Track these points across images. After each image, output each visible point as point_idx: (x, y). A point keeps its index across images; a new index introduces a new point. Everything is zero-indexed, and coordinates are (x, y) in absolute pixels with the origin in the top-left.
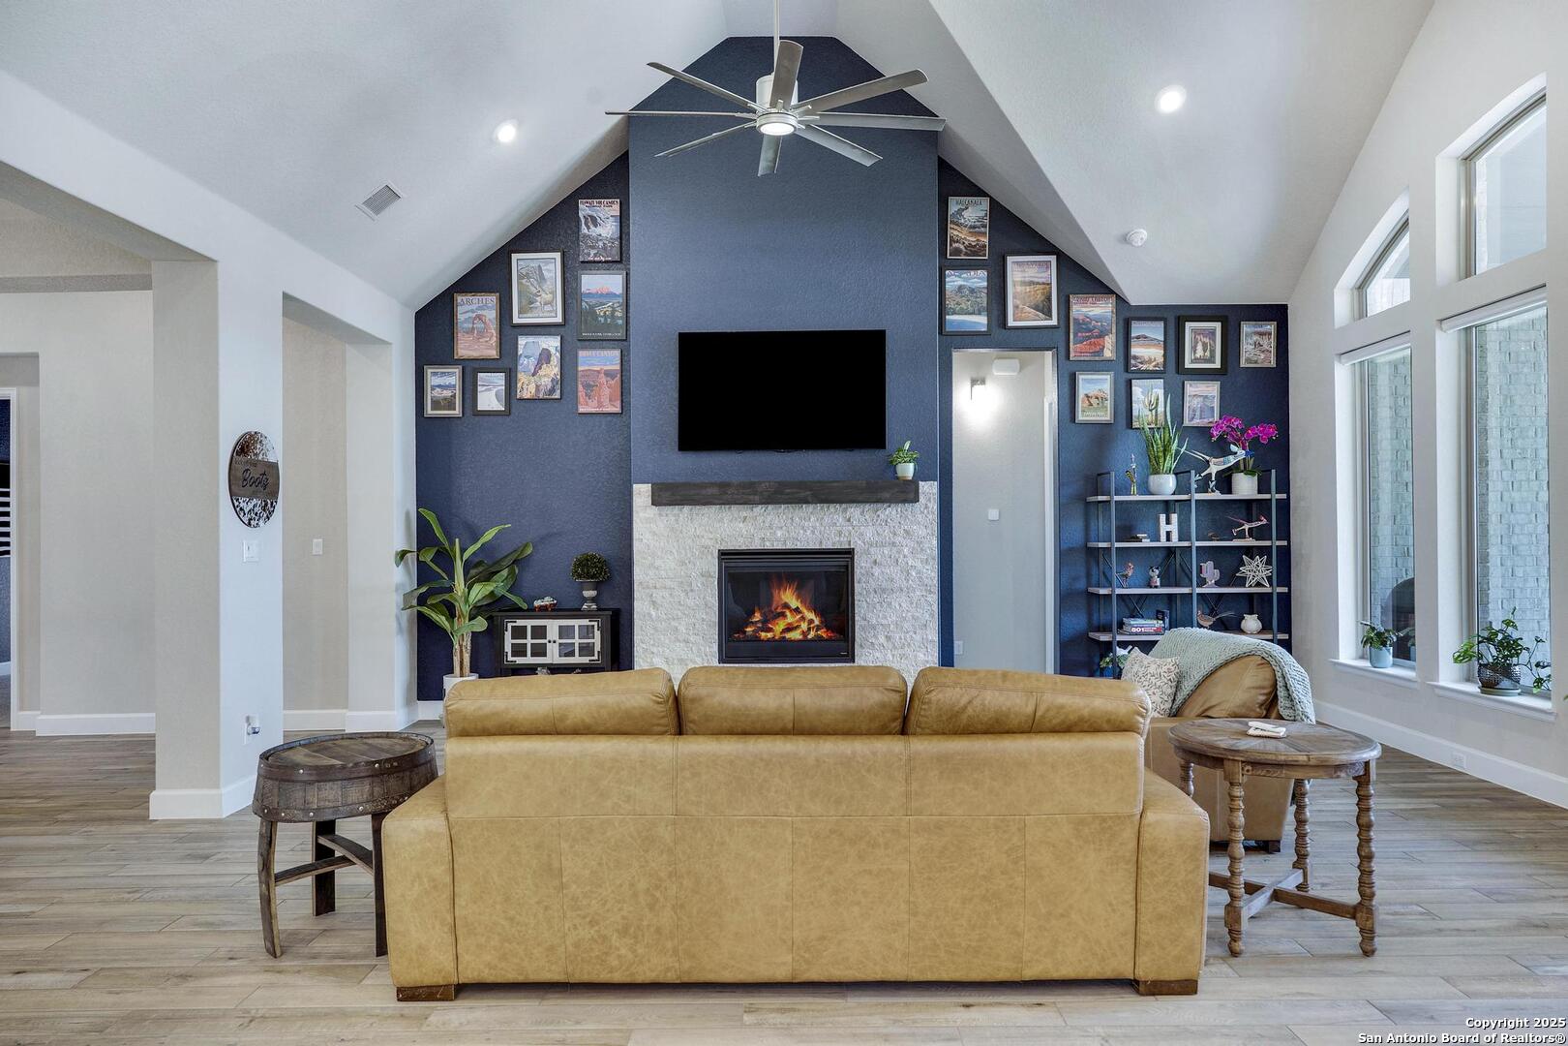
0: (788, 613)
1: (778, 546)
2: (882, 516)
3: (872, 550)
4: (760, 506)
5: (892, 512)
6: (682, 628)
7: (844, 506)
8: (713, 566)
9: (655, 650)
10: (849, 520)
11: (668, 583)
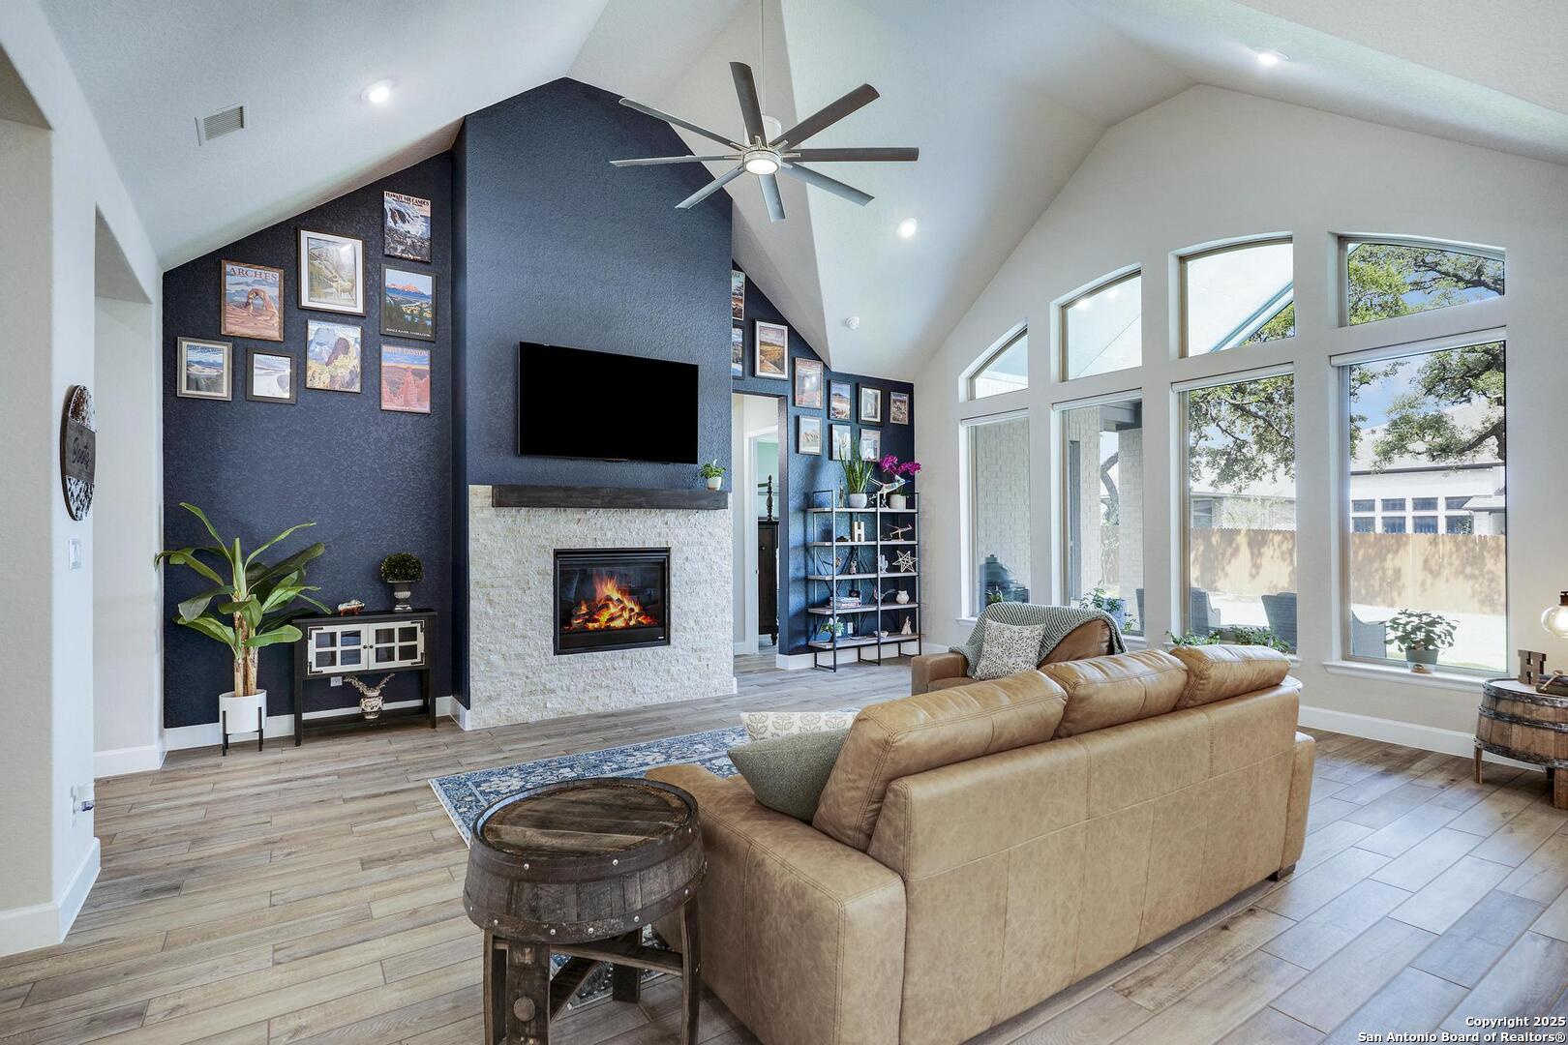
0: (611, 605)
1: (609, 545)
2: (692, 520)
3: (685, 549)
4: (592, 510)
5: (700, 517)
6: (519, 624)
7: (663, 511)
8: (548, 563)
9: (492, 647)
10: (667, 523)
11: (507, 582)
